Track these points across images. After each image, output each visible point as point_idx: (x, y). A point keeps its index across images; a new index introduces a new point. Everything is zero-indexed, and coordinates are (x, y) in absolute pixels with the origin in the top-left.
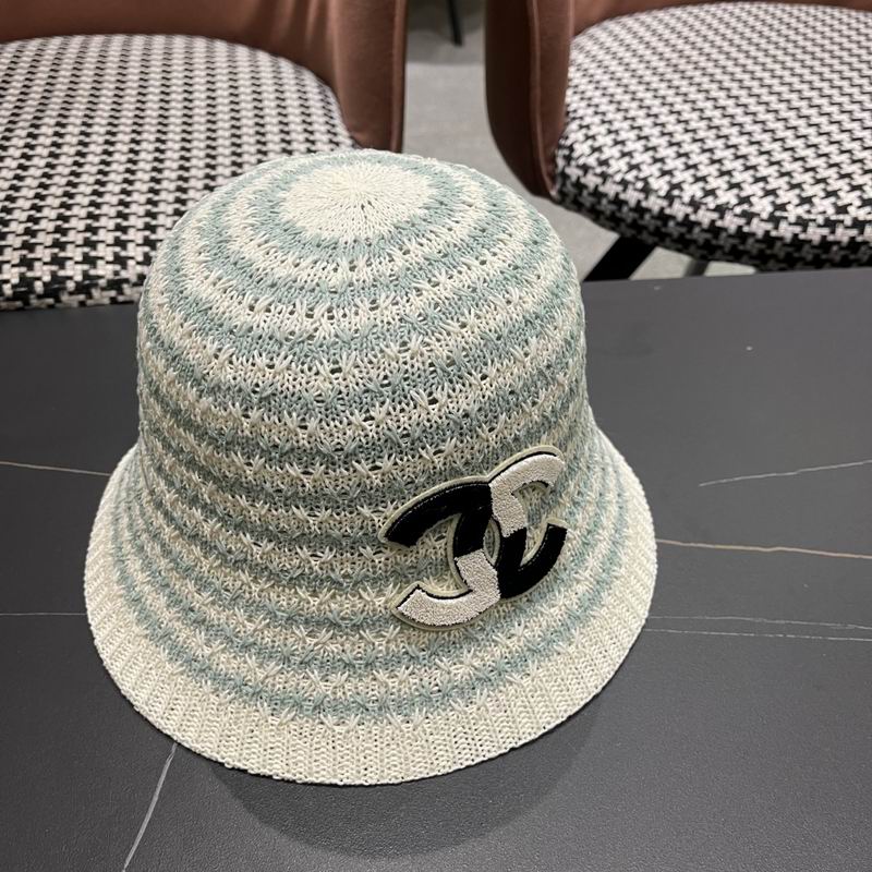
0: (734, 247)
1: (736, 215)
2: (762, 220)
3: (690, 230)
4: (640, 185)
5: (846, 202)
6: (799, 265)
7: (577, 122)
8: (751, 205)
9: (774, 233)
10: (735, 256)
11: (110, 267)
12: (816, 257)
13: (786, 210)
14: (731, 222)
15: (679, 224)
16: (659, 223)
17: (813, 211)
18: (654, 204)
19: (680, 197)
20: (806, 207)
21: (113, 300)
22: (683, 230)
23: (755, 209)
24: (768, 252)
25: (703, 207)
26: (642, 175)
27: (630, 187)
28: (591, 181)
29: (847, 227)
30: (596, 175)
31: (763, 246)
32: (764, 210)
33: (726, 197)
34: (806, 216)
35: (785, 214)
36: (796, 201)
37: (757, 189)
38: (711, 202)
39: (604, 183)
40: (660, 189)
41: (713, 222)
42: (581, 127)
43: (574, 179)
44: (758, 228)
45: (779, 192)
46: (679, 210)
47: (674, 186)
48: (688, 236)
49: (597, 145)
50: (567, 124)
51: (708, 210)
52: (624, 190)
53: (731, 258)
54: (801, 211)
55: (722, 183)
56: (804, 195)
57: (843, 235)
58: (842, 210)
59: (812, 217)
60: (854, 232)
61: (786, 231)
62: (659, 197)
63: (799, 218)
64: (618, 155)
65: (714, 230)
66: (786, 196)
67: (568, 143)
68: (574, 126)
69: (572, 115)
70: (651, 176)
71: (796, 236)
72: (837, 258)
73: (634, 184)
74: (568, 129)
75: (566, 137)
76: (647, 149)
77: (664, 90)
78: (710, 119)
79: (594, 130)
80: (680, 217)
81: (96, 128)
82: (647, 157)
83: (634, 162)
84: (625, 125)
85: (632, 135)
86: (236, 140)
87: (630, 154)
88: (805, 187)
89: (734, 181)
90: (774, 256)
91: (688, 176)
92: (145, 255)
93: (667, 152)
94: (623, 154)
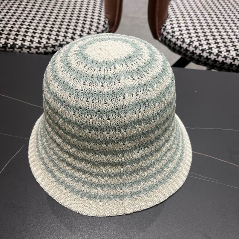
0: (205, 62)
1: (207, 52)
2: (214, 55)
3: (193, 55)
4: (182, 40)
6: (223, 70)
7: (170, 19)
8: (212, 50)
9: (217, 59)
11: (29, 43)
12: (228, 68)
13: (221, 53)
14: (205, 54)
15: (191, 53)
16: (185, 52)
17: (230, 54)
18: (185, 46)
19: (192, 45)
20: (228, 53)
21: (28, 52)
23: (213, 51)
24: (215, 65)
25: (198, 49)
26: (183, 37)
27: (179, 40)
28: (169, 37)
30: (170, 35)
31: (213, 63)
32: (215, 52)
33: (206, 47)
34: (227, 56)
35: (221, 54)
36: (225, 51)
37: (215, 46)
38: (200, 48)
39: (172, 38)
40: (187, 42)
41: (200, 53)
42: (170, 21)
43: (165, 35)
44: (213, 57)
45: (221, 48)
46: (191, 49)
47: (191, 42)
48: (193, 57)
49: (173, 26)
50: (166, 19)
51: (199, 50)
52: (177, 41)
53: (204, 65)
54: (226, 54)
55: (205, 42)
56: (228, 49)
57: (237, 63)
59: (229, 56)
61: (220, 59)
62: (186, 44)
63: (225, 56)
64: (178, 30)
65: (200, 56)
66: (223, 49)
67: (165, 25)
68: (168, 20)
69: (169, 17)
70: (186, 38)
71: (223, 61)
72: (235, 69)
74: (166, 21)
75: (165, 23)
76: (187, 29)
77: (198, 13)
78: (208, 23)
79: (174, 22)
80: (191, 51)
81: (37, 4)
82: (186, 32)
83: (182, 33)
84: (183, 22)
85: (184, 25)
86: (73, 12)
87: (181, 31)
88: (229, 47)
89: (209, 42)
90: (216, 66)
91: (196, 39)
92: (39, 41)
93: (192, 31)
94: (180, 30)
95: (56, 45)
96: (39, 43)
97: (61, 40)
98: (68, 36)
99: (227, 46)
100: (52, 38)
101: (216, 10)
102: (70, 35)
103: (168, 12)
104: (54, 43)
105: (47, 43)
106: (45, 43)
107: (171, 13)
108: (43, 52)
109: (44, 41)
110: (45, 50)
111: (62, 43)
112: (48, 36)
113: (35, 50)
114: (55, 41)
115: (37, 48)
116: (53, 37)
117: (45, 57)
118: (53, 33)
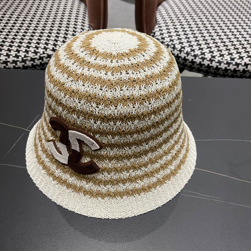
0: (198, 68)
1: (199, 58)
2: (207, 60)
3: (186, 62)
5: (234, 57)
6: (218, 76)
8: (205, 55)
9: (210, 65)
10: (199, 71)
11: (5, 57)
12: (224, 73)
13: (215, 58)
14: (198, 60)
15: (182, 59)
17: (224, 59)
18: (176, 52)
19: (184, 51)
20: (222, 57)
21: (5, 67)
22: (184, 61)
23: (206, 57)
24: (209, 70)
25: (190, 55)
26: (173, 43)
27: (169, 47)
29: (233, 65)
31: (207, 69)
32: (208, 57)
33: (198, 52)
34: (221, 60)
35: (214, 59)
36: (219, 55)
37: (207, 51)
38: (192, 53)
40: (178, 48)
41: (192, 60)
42: (159, 27)
44: (206, 63)
45: (214, 52)
46: (183, 55)
47: (182, 47)
48: (185, 63)
49: (162, 33)
50: (155, 26)
51: (191, 56)
53: (198, 71)
54: (220, 59)
55: (197, 48)
56: (222, 53)
57: (232, 67)
58: (233, 59)
59: (223, 61)
60: (235, 67)
61: (214, 64)
62: (177, 50)
63: (219, 61)
64: (168, 36)
65: (193, 62)
66: (216, 54)
67: (154, 31)
68: (157, 26)
69: (157, 23)
70: (176, 44)
71: (217, 66)
72: (230, 75)
73: (171, 46)
74: (155, 27)
75: (154, 30)
76: (177, 35)
77: (188, 17)
78: (199, 27)
79: (163, 28)
80: (183, 57)
81: (14, 16)
82: (176, 38)
83: (172, 39)
84: (173, 27)
85: (174, 30)
86: (53, 22)
87: (171, 36)
88: (223, 51)
89: (201, 47)
90: (211, 72)
91: (187, 45)
92: (16, 55)
93: (183, 37)
94: (169, 36)
95: (36, 58)
96: (17, 56)
97: (42, 53)
98: (49, 48)
99: (221, 51)
100: (30, 51)
101: (207, 14)
102: (51, 47)
103: (156, 18)
104: (34, 56)
105: (25, 56)
106: (23, 56)
107: (159, 19)
108: (21, 66)
109: (22, 54)
110: (23, 64)
111: (42, 56)
112: (27, 48)
113: (12, 64)
114: (34, 54)
115: (14, 62)
116: (32, 50)
117: (24, 72)
118: (32, 45)
